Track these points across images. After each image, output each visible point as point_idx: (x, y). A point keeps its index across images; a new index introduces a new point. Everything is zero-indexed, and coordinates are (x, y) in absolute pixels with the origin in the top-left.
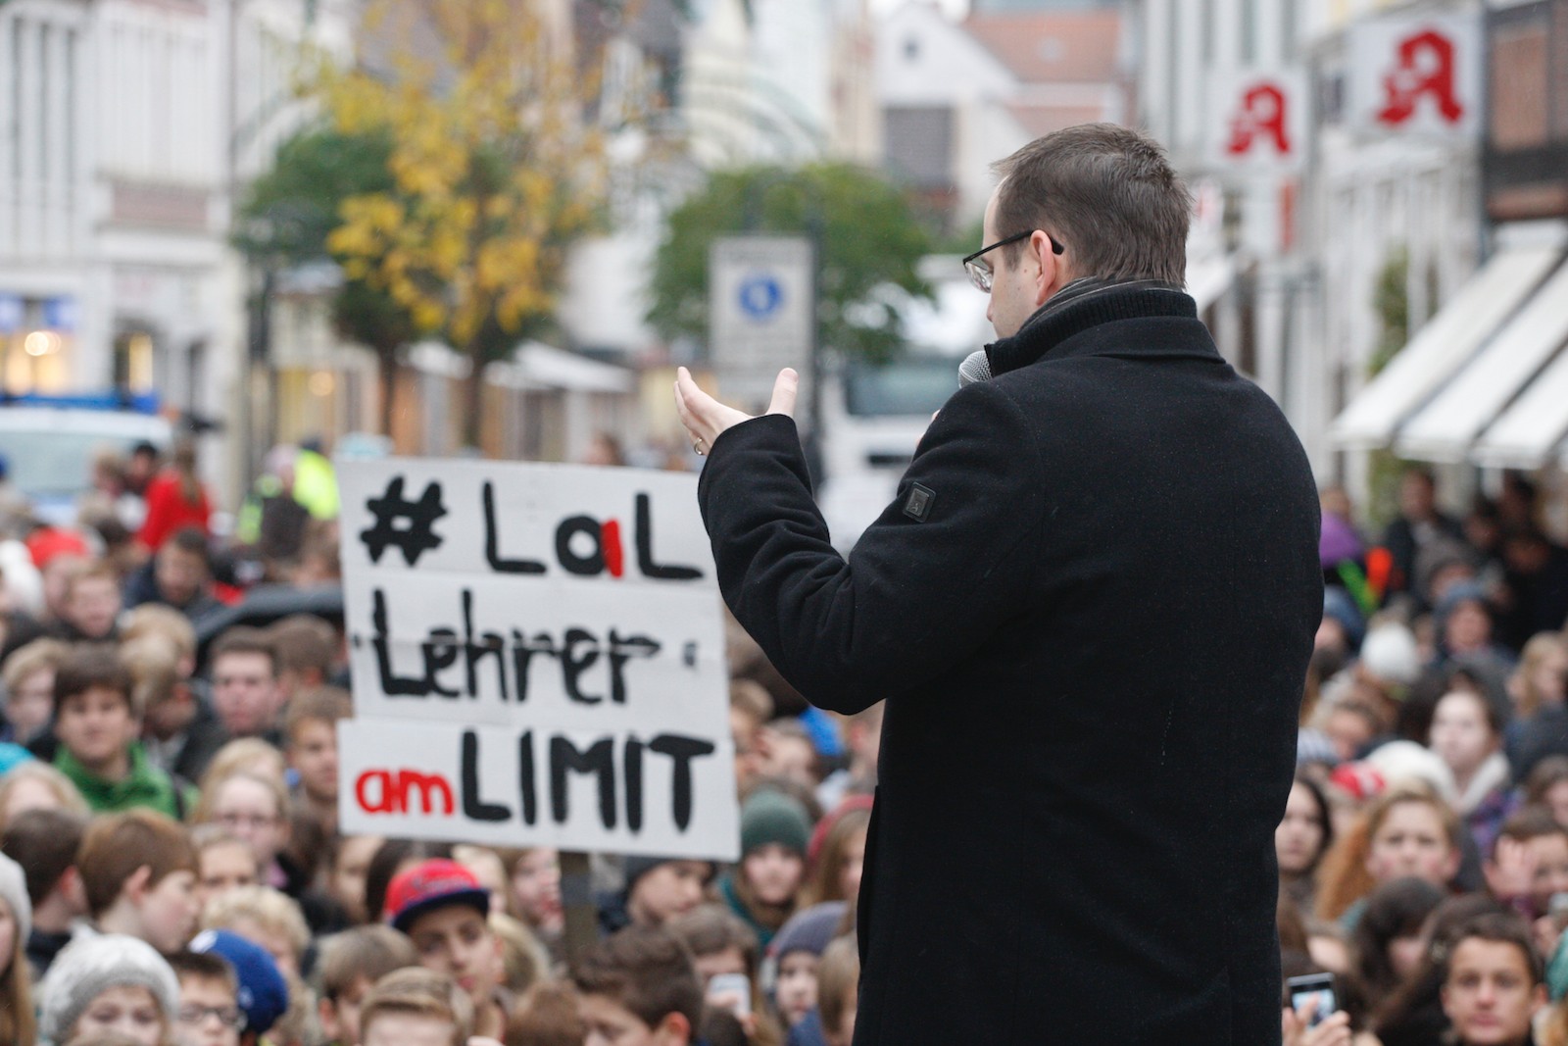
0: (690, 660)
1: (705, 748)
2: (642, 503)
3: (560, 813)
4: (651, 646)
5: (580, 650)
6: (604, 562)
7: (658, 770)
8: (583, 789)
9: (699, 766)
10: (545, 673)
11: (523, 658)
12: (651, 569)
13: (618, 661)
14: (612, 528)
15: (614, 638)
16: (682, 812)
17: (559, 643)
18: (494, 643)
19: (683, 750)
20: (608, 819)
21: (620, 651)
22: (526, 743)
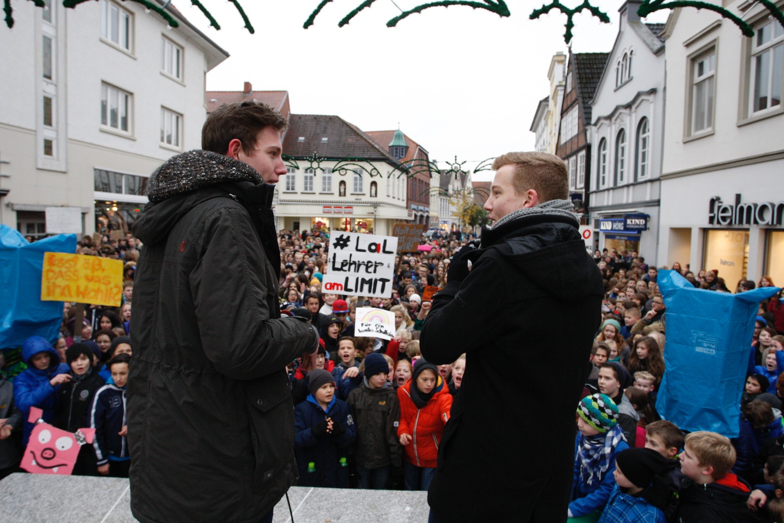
0: (389, 267)
1: (388, 280)
2: (385, 241)
3: (361, 290)
4: (382, 264)
5: (370, 264)
6: (377, 250)
7: (380, 284)
8: (366, 287)
9: (387, 283)
10: (363, 268)
11: (359, 265)
12: (384, 252)
13: (376, 266)
14: (379, 245)
15: (376, 263)
16: (383, 291)
17: (366, 263)
18: (354, 263)
19: (384, 281)
20: (370, 291)
21: (376, 265)
22: (357, 279)
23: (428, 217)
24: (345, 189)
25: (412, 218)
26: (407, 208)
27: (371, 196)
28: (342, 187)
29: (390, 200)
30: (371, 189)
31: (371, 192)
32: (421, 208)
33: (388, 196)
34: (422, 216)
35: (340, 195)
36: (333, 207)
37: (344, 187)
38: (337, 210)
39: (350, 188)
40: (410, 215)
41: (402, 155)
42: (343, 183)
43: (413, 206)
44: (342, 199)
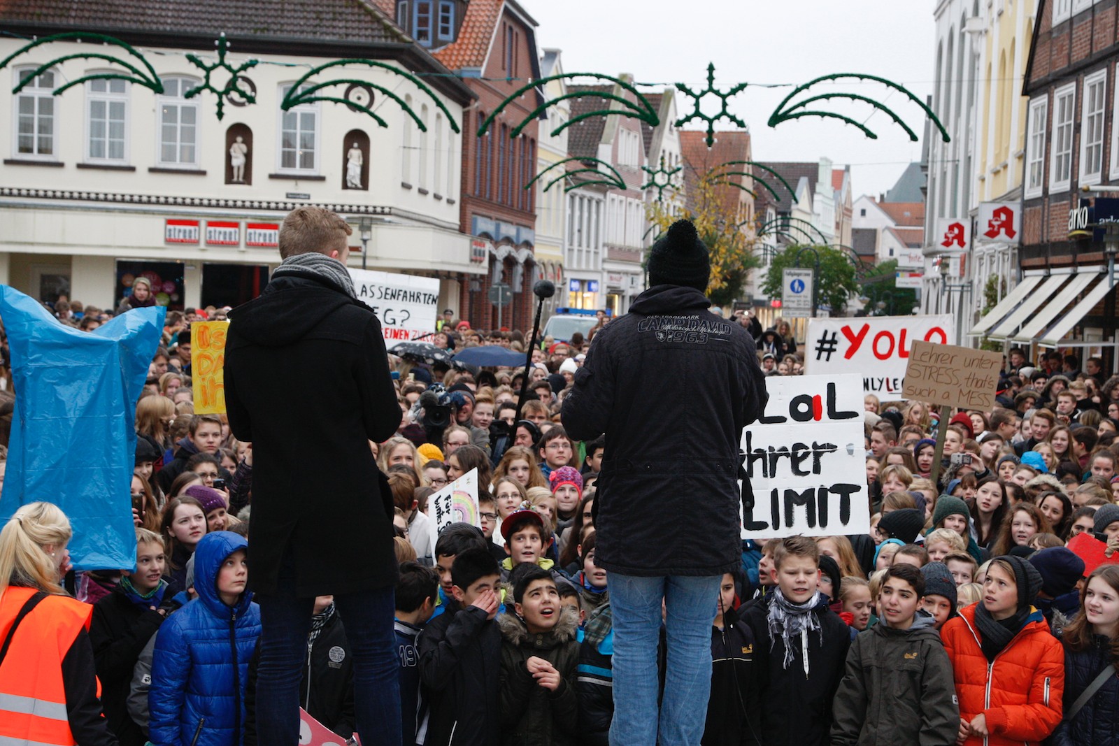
0: (851, 452)
1: (856, 488)
2: (831, 387)
3: (789, 523)
4: (832, 448)
5: (800, 453)
6: (813, 413)
7: (834, 500)
8: (800, 512)
9: (852, 496)
10: (784, 464)
11: (775, 458)
12: (834, 415)
13: (817, 456)
14: (818, 398)
15: (815, 445)
16: (845, 517)
18: (761, 453)
19: (845, 490)
20: (811, 523)
21: (819, 451)
22: (774, 494)
23: (529, 264)
24: (248, 156)
25: (483, 269)
26: (462, 230)
27: (345, 186)
28: (239, 149)
29: (411, 203)
30: (346, 160)
31: (345, 170)
32: (509, 230)
33: (406, 186)
34: (510, 262)
35: (229, 179)
36: (203, 223)
37: (244, 148)
38: (219, 233)
39: (267, 155)
40: (476, 258)
41: (445, 31)
42: (240, 132)
43: (484, 225)
44: (238, 192)
